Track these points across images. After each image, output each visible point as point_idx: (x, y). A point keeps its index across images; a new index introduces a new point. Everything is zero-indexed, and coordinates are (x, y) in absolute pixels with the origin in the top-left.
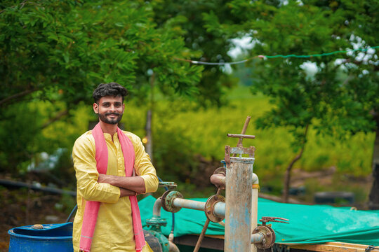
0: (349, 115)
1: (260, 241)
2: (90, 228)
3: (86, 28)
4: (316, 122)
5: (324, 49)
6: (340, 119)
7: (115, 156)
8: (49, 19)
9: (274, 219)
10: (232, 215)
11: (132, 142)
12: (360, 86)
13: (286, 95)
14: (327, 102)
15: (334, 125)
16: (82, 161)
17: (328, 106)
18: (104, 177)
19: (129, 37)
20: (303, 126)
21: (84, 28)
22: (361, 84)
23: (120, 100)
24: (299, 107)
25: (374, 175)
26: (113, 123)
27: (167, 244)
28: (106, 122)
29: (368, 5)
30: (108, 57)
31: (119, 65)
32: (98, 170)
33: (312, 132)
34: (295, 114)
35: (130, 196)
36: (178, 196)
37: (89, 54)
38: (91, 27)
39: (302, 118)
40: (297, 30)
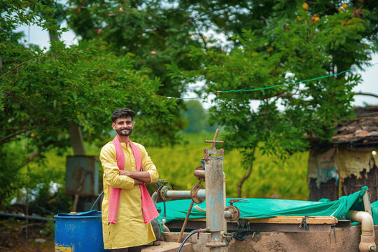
1: (229, 216)
2: (115, 207)
4: (261, 144)
5: (266, 85)
6: (280, 141)
7: (129, 158)
8: (64, 68)
9: (239, 200)
10: (210, 196)
11: (139, 149)
12: (295, 115)
13: (238, 123)
14: (269, 128)
15: (277, 146)
16: (108, 161)
17: (271, 131)
18: (122, 172)
19: (119, 80)
20: (251, 148)
23: (130, 119)
24: (248, 132)
25: (309, 188)
26: (126, 135)
27: (162, 225)
28: (121, 135)
29: (299, 49)
30: (105, 95)
31: (115, 101)
32: (119, 166)
33: (258, 152)
34: (245, 138)
35: (139, 185)
36: (169, 189)
37: (92, 94)
38: (91, 73)
39: (251, 142)
40: (244, 72)
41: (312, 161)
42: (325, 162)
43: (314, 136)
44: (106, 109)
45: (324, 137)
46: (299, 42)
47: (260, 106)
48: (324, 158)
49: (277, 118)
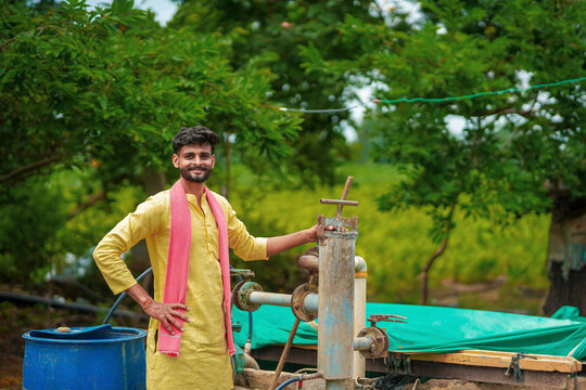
0: (513, 189)
1: (368, 347)
3: (131, 63)
4: (464, 198)
6: (499, 195)
8: (79, 47)
9: (387, 317)
10: (327, 309)
12: (529, 147)
13: (422, 160)
14: (480, 170)
15: (491, 202)
17: (483, 176)
19: (192, 76)
20: (446, 205)
21: (128, 63)
22: (531, 143)
23: (208, 150)
24: (440, 177)
27: (241, 355)
28: (189, 179)
29: (539, 29)
30: (165, 103)
31: (182, 115)
33: (459, 214)
34: (435, 188)
36: (256, 289)
37: (139, 99)
38: (139, 61)
39: (445, 194)
40: (436, 66)
41: (557, 229)
42: (578, 234)
43: (561, 186)
44: (164, 130)
45: (580, 189)
46: (540, 16)
47: (465, 130)
48: (578, 227)
49: (497, 153)
